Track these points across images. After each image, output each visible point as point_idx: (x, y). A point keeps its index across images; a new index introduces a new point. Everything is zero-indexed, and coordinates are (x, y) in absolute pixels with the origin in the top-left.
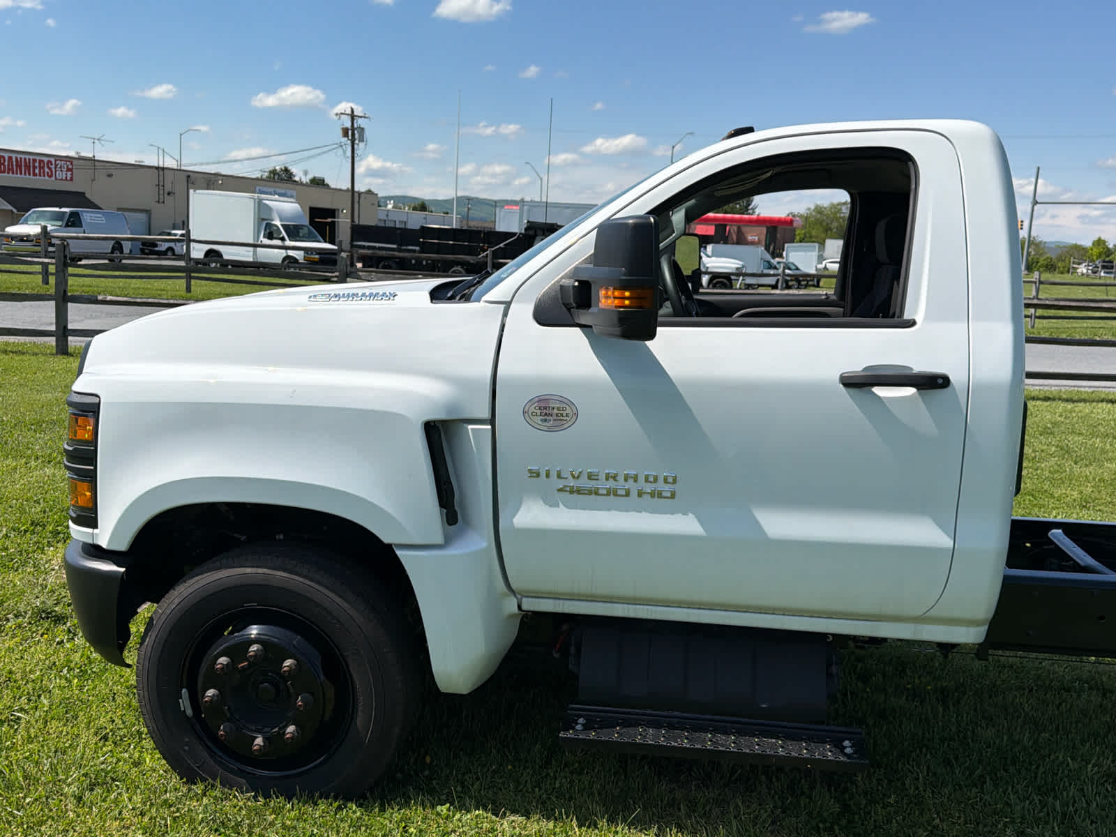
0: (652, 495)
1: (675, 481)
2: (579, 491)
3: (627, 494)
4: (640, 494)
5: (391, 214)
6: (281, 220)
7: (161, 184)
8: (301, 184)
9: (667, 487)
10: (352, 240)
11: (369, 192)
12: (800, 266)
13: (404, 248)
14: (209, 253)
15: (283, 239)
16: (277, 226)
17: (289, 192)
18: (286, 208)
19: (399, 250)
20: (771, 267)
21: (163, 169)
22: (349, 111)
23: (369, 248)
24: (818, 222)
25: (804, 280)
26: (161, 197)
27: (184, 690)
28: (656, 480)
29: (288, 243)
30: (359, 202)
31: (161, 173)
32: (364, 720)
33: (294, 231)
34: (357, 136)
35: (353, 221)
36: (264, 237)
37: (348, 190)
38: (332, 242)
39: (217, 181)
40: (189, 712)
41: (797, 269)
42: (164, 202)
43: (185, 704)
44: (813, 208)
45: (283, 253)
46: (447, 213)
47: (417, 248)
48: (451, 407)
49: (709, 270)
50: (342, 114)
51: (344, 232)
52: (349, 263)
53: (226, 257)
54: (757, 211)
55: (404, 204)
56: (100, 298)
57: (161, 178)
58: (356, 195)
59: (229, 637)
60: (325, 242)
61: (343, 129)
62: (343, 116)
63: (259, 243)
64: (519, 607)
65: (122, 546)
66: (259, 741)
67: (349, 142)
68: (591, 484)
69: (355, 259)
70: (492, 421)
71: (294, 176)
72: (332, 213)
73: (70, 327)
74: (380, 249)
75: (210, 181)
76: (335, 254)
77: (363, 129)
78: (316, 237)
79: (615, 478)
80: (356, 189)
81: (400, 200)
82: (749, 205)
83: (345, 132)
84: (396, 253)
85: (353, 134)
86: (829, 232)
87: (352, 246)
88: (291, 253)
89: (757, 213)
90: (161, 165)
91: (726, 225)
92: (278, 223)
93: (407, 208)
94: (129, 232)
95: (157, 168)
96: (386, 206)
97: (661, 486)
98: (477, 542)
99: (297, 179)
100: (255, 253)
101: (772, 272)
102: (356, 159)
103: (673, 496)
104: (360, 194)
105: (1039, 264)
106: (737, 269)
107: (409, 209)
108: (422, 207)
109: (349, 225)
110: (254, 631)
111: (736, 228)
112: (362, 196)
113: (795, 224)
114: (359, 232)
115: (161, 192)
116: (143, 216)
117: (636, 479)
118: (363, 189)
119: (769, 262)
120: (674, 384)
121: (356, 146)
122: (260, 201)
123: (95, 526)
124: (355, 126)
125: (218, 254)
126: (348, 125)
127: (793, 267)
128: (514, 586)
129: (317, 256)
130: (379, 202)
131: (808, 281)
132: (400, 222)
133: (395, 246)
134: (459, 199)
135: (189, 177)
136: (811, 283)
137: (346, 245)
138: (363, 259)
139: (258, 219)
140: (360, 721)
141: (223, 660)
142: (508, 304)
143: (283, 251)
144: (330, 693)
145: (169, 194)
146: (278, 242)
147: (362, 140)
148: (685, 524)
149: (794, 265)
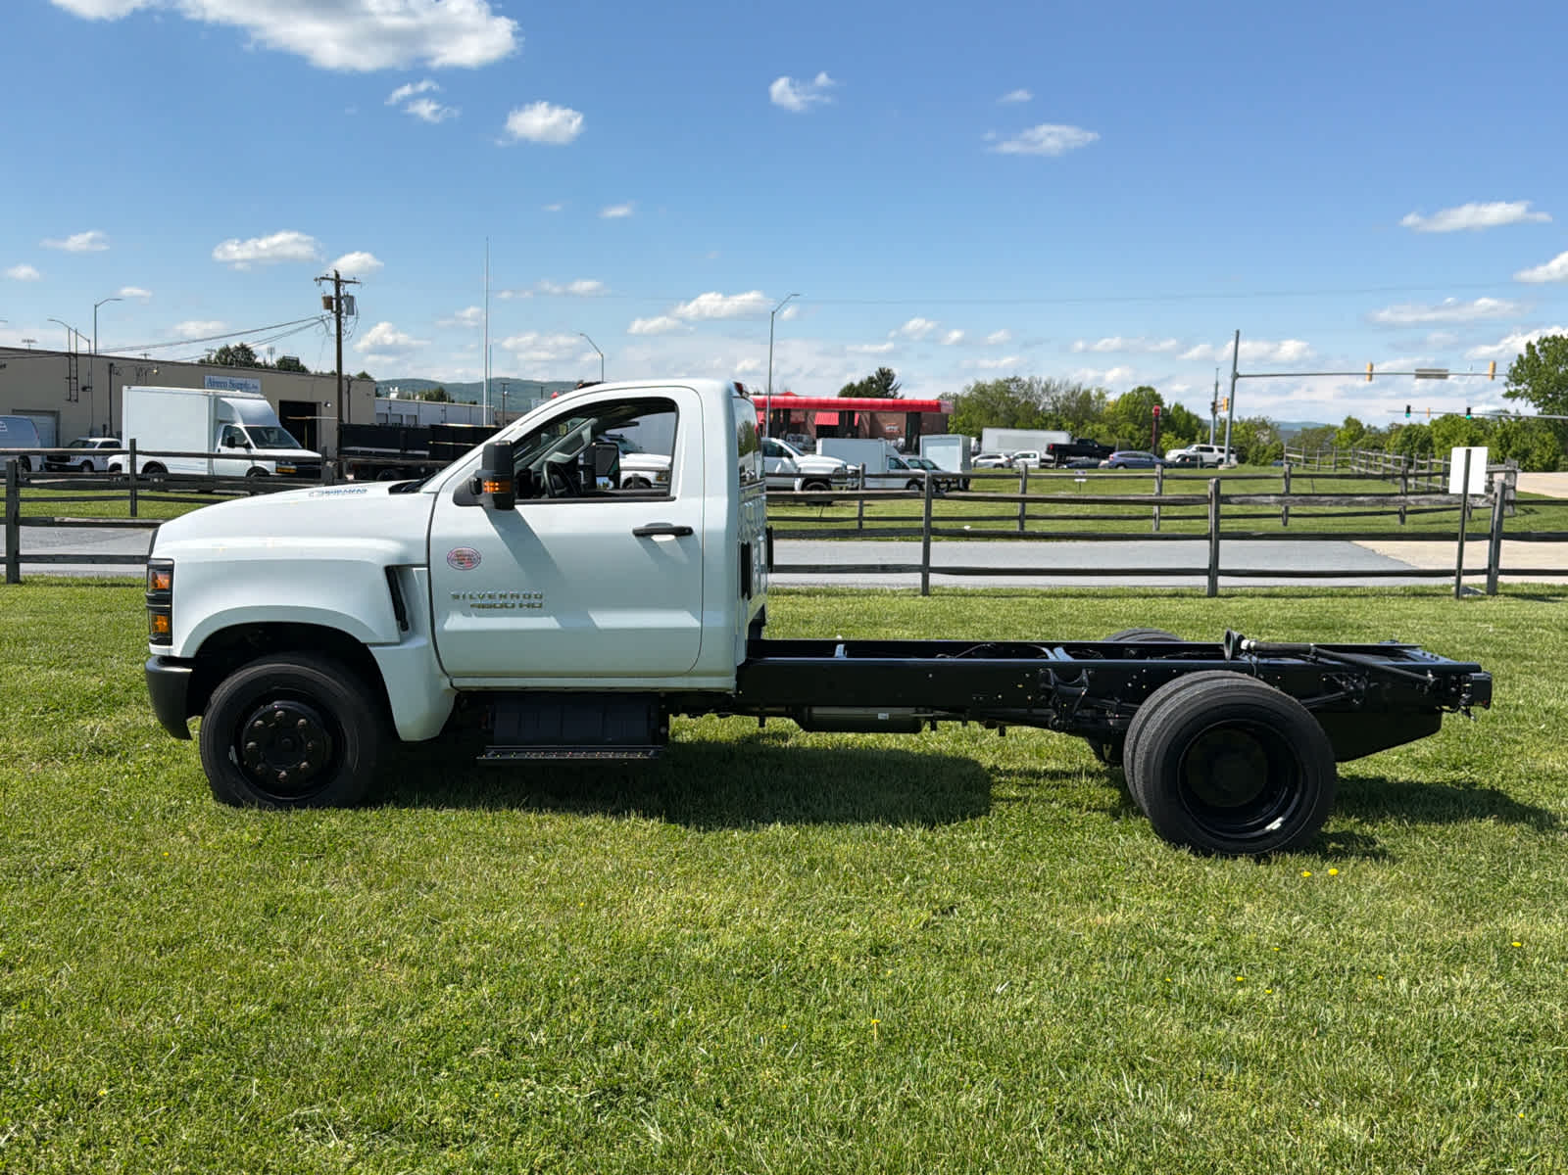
0: (528, 606)
1: (541, 597)
2: (483, 607)
3: (513, 606)
4: (521, 606)
5: (395, 406)
6: (244, 423)
7: (74, 375)
8: (266, 367)
9: (537, 601)
10: (341, 444)
11: (364, 376)
12: (938, 464)
13: (410, 452)
14: (149, 467)
15: (248, 446)
16: (239, 429)
17: (251, 382)
18: (251, 406)
19: (404, 456)
20: (900, 465)
21: (76, 355)
22: (333, 276)
23: (363, 454)
24: (981, 405)
25: (943, 482)
26: (74, 393)
27: (232, 748)
28: (530, 596)
29: (255, 451)
30: (349, 392)
31: (74, 362)
32: (351, 757)
33: (261, 436)
34: (344, 307)
35: (340, 419)
36: (223, 444)
37: (333, 373)
38: (313, 448)
39: (152, 370)
40: (236, 761)
41: (935, 468)
42: (77, 401)
43: (233, 756)
44: (973, 386)
45: (249, 464)
46: (475, 403)
47: (427, 453)
48: (401, 558)
49: (802, 472)
50: (323, 278)
51: (328, 435)
52: (336, 474)
53: (171, 471)
54: (900, 393)
55: (414, 391)
56: (57, 519)
57: (74, 368)
58: (345, 383)
59: (263, 709)
60: (304, 448)
61: (324, 298)
62: (324, 282)
63: (216, 452)
64: (452, 685)
65: (190, 654)
66: (284, 773)
67: (333, 315)
68: (490, 601)
69: (345, 470)
70: (428, 565)
71: (255, 357)
72: (311, 408)
73: (22, 552)
74: (377, 454)
75: (141, 369)
76: (319, 464)
77: (352, 298)
78: (291, 442)
79: (505, 597)
80: (345, 372)
81: (407, 386)
82: (890, 384)
83: (328, 302)
84: (398, 461)
85: (339, 305)
86: (994, 418)
87: (340, 452)
88: (259, 463)
89: (899, 396)
90: (73, 350)
91: (853, 413)
92: (240, 425)
93: (417, 397)
94: (39, 443)
95: (69, 355)
96: (388, 393)
97: (533, 600)
98: (422, 641)
99: (259, 360)
100: (210, 466)
101: (901, 472)
102: (344, 338)
103: (541, 606)
104: (350, 379)
105: (1267, 454)
106: (836, 469)
107: (421, 398)
108: (440, 394)
109: (336, 425)
110: (276, 704)
111: (868, 416)
112: (353, 384)
113: (944, 410)
114: (350, 434)
115: (74, 386)
116: (49, 420)
117: (518, 597)
118: (354, 373)
119: (896, 460)
120: (538, 539)
121: (342, 320)
122: (217, 398)
123: (170, 644)
124: (342, 294)
125: (161, 468)
126: (332, 293)
127: (929, 465)
128: (446, 669)
129: (293, 467)
130: (378, 390)
131: (949, 483)
132: (408, 416)
133: (398, 451)
134: (490, 382)
135: (111, 365)
136: (953, 486)
137: (332, 452)
138: (354, 469)
139: (215, 421)
140: (349, 755)
141: (259, 722)
142: (437, 494)
143: (249, 462)
144: (329, 741)
145: (84, 389)
146: (241, 451)
147: (351, 312)
148: (549, 623)
149: (931, 462)
